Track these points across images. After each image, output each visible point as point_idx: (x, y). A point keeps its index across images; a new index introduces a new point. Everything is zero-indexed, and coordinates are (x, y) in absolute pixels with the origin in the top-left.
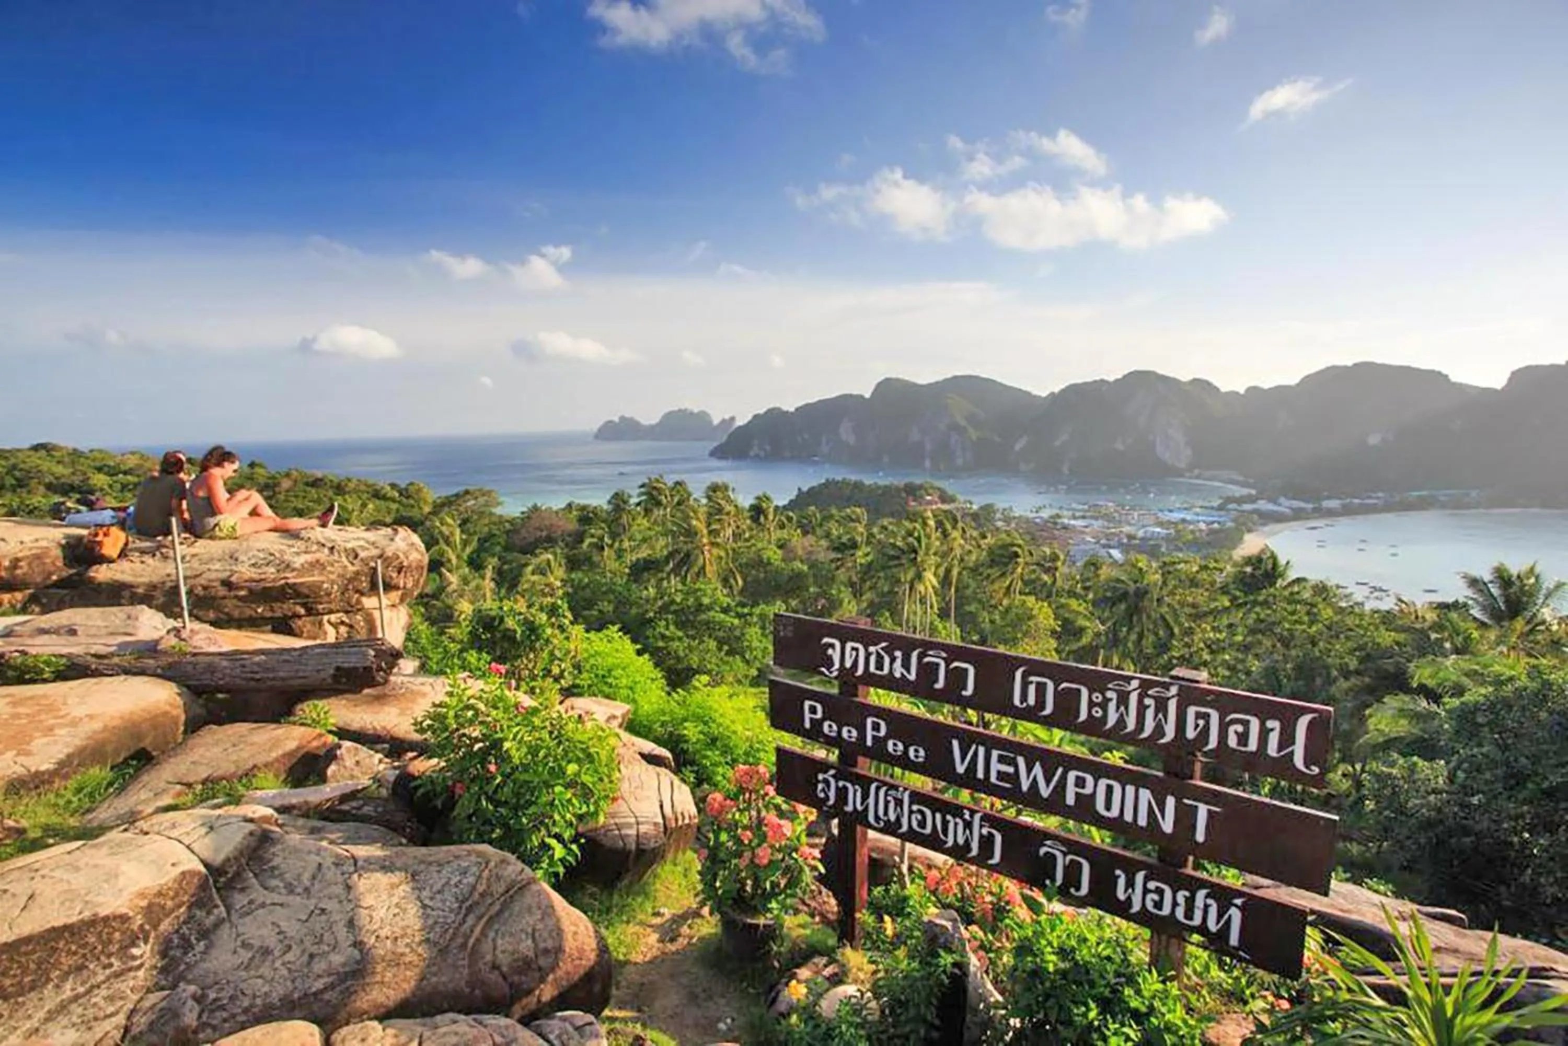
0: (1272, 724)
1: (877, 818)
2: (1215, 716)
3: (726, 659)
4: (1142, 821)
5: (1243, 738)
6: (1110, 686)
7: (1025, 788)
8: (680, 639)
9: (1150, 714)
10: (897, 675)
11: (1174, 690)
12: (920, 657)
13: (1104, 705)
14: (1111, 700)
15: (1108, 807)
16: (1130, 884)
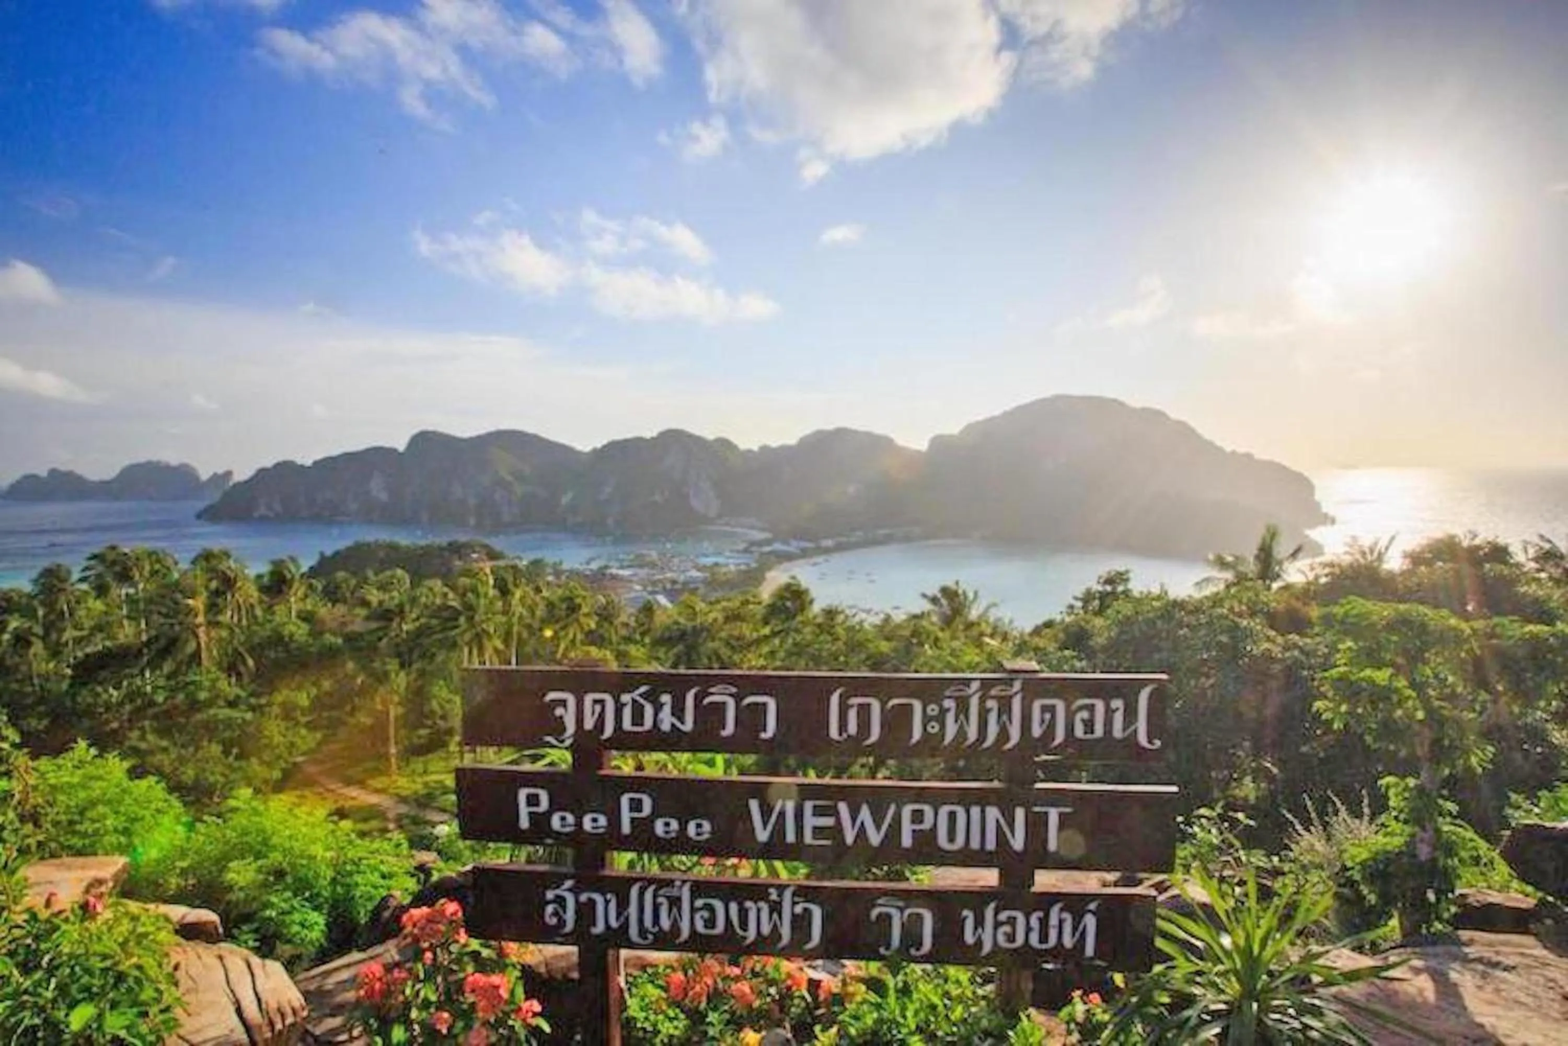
0: (1117, 703)
1: (643, 932)
2: (1060, 706)
3: (236, 764)
4: (991, 845)
5: (1089, 725)
6: (947, 693)
7: (850, 838)
8: (165, 750)
9: (992, 718)
10: (666, 727)
11: (1017, 685)
12: (698, 699)
13: (941, 718)
14: (948, 710)
15: (951, 839)
16: (979, 922)
